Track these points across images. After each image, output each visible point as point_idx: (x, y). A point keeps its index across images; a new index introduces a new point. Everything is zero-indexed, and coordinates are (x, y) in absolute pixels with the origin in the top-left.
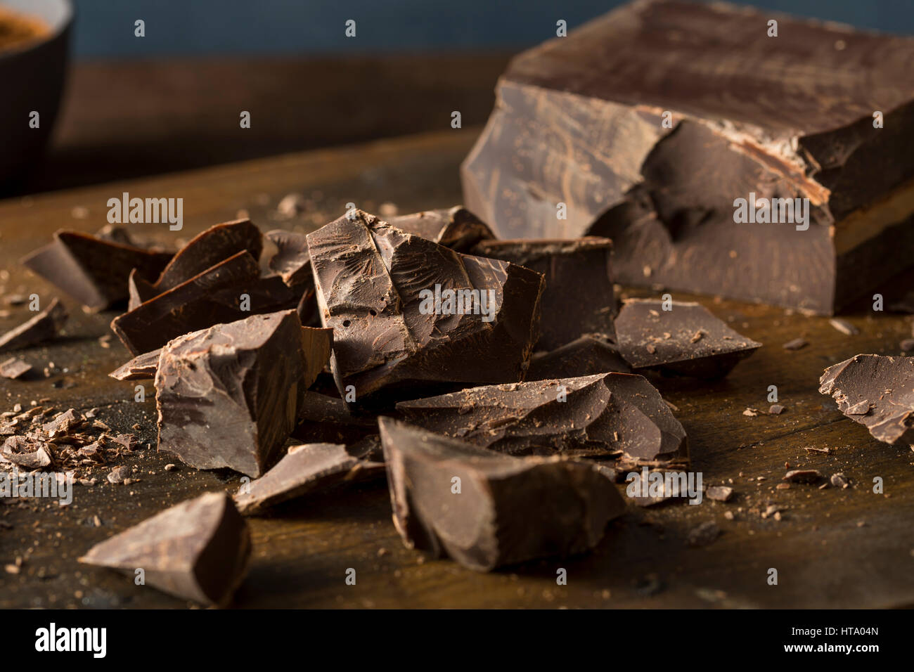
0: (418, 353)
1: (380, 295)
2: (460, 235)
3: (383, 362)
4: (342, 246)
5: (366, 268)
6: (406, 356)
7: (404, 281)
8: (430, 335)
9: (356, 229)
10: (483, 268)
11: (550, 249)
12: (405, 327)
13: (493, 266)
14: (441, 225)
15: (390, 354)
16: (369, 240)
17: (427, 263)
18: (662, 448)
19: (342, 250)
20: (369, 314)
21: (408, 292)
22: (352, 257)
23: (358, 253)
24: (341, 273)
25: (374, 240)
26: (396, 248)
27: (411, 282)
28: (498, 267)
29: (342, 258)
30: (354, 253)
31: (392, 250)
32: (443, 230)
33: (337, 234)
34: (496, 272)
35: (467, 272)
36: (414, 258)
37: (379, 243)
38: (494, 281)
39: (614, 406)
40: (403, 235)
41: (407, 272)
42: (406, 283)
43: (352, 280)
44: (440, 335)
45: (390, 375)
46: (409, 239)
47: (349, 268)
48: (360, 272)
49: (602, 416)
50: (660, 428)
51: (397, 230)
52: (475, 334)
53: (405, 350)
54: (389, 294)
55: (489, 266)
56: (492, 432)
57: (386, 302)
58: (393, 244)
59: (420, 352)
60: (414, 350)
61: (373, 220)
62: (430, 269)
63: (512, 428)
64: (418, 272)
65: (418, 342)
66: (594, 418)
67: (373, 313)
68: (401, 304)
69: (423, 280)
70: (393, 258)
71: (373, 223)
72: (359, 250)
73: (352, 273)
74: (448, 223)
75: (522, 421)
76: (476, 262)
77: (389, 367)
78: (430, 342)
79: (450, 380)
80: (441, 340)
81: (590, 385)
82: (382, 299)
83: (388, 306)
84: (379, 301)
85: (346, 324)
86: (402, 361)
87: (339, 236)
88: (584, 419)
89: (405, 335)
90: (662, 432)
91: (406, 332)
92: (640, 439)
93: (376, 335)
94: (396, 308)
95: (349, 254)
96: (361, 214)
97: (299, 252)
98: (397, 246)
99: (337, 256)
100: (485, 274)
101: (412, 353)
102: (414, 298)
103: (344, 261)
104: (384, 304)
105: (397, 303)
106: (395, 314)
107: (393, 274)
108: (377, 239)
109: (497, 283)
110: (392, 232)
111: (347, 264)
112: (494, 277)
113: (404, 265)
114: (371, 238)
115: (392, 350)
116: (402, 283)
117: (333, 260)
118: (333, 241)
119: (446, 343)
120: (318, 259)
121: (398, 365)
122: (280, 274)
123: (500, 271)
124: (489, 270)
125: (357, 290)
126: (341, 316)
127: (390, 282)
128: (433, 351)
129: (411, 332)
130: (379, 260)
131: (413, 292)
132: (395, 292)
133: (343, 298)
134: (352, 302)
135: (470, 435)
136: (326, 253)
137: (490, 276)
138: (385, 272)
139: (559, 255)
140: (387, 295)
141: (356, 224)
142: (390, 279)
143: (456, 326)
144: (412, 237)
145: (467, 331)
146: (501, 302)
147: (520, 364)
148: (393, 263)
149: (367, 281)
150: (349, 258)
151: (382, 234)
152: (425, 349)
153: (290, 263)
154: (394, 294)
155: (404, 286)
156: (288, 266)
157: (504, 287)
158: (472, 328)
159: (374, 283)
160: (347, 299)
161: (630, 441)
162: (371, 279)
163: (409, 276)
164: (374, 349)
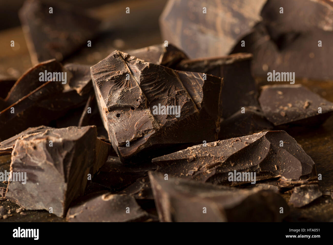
0: (161, 129)
1: (136, 98)
2: (170, 59)
3: (141, 136)
4: (112, 72)
5: (126, 84)
6: (154, 132)
7: (148, 89)
8: (166, 119)
9: (118, 61)
10: (190, 78)
11: (220, 62)
12: (152, 115)
13: (195, 76)
14: (159, 54)
15: (145, 131)
16: (126, 68)
17: (159, 78)
18: (303, 172)
19: (112, 74)
20: (130, 109)
21: (151, 95)
22: (118, 78)
23: (121, 75)
24: (113, 87)
25: (129, 67)
26: (142, 71)
27: (152, 89)
28: (198, 76)
29: (112, 79)
30: (118, 75)
31: (140, 72)
32: (162, 57)
33: (107, 66)
34: (197, 79)
35: (181, 81)
36: (152, 75)
37: (132, 68)
38: (197, 84)
39: (273, 151)
40: (145, 63)
41: (149, 84)
42: (149, 90)
43: (120, 91)
44: (171, 118)
45: (146, 143)
46: (148, 65)
47: (117, 84)
48: (123, 86)
49: (267, 157)
50: (300, 161)
51: (141, 60)
52: (190, 116)
53: (153, 129)
54: (141, 97)
55: (193, 77)
56: (208, 172)
57: (140, 102)
58: (140, 69)
60: (159, 128)
61: (127, 56)
62: (161, 81)
63: (219, 168)
64: (155, 84)
65: (160, 123)
66: (263, 158)
67: (133, 108)
68: (148, 102)
69: (158, 88)
70: (141, 77)
71: (127, 58)
72: (121, 73)
73: (119, 87)
74: (163, 53)
75: (224, 163)
76: (186, 75)
77: (145, 139)
78: (167, 122)
79: (179, 142)
80: (172, 121)
81: (258, 139)
82: (137, 100)
83: (141, 104)
84: (135, 101)
85: (118, 115)
86: (153, 135)
87: (109, 67)
88: (257, 160)
89: (152, 120)
90: (301, 163)
91: (153, 118)
92: (290, 168)
93: (135, 122)
94: (146, 105)
95: (116, 77)
96: (119, 53)
98: (142, 69)
99: (110, 78)
100: (191, 81)
101: (157, 129)
102: (154, 98)
103: (114, 81)
104: (138, 103)
105: (146, 102)
106: (145, 108)
107: (141, 86)
108: (131, 66)
109: (199, 86)
110: (138, 62)
111: (115, 82)
112: (197, 82)
113: (147, 80)
114: (127, 66)
115: (146, 129)
116: (147, 91)
117: (107, 81)
118: (106, 70)
119: (175, 122)
120: (99, 80)
121: (150, 137)
122: (75, 88)
123: (199, 79)
124: (193, 78)
125: (122, 96)
126: (114, 111)
127: (140, 90)
128: (168, 127)
129: (156, 118)
130: (134, 79)
131: (154, 94)
132: (144, 95)
133: (115, 102)
134: (121, 103)
135: (196, 174)
136: (103, 77)
137: (194, 82)
138: (137, 85)
139: (225, 65)
140: (140, 98)
141: (118, 59)
142: (140, 88)
144: (150, 64)
145: (186, 114)
146: (202, 96)
147: (215, 130)
148: (141, 80)
149: (128, 91)
150: (116, 78)
151: (133, 63)
152: (164, 126)
153: (80, 82)
154: (144, 97)
155: (148, 92)
156: (79, 84)
157: (203, 88)
158: (188, 112)
159: (132, 92)
160: (117, 102)
161: (284, 170)
162: (130, 89)
163: (150, 86)
164: (135, 129)
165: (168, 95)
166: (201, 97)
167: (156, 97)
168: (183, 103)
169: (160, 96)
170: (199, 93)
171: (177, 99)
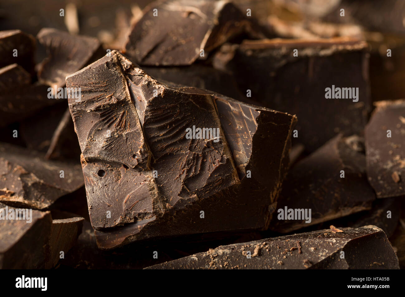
0: (166, 214)
1: (132, 152)
3: (132, 221)
4: (98, 94)
5: (121, 121)
6: (154, 218)
7: (156, 134)
8: (179, 195)
9: (113, 75)
10: (235, 115)
11: (309, 52)
12: (155, 186)
13: (245, 113)
15: (139, 214)
16: (124, 89)
17: (180, 113)
19: (98, 99)
20: (122, 167)
21: (160, 146)
22: (107, 108)
23: (113, 104)
24: (96, 125)
25: (129, 88)
26: (149, 101)
27: (164, 135)
28: (248, 114)
29: (98, 109)
30: (108, 104)
31: (146, 103)
32: (207, 36)
33: (93, 81)
34: (247, 120)
35: (219, 117)
36: (167, 110)
37: (134, 92)
38: (245, 130)
40: (157, 86)
41: (159, 125)
42: (158, 136)
43: (108, 134)
44: (188, 194)
45: (138, 233)
46: (162, 93)
47: (103, 120)
48: (114, 125)
51: (152, 80)
52: (222, 190)
53: (153, 213)
54: (141, 152)
55: (240, 113)
57: (138, 160)
58: (147, 97)
59: (169, 213)
60: (163, 211)
61: (129, 67)
62: (182, 119)
64: (170, 124)
65: (167, 201)
67: (126, 167)
68: (152, 160)
69: (175, 132)
70: (146, 111)
71: (129, 69)
72: (114, 101)
73: (107, 126)
74: (212, 27)
76: (228, 106)
77: (139, 227)
78: (178, 202)
79: (198, 232)
80: (189, 200)
82: (134, 156)
83: (139, 164)
84: (130, 157)
85: (101, 173)
86: (151, 222)
87: (96, 84)
89: (155, 195)
91: (156, 191)
93: (126, 193)
94: (147, 166)
95: (104, 106)
96: (118, 58)
97: (68, 59)
98: (151, 99)
99: (93, 108)
100: (236, 121)
101: (160, 214)
102: (165, 153)
103: (99, 113)
104: (135, 162)
105: (148, 161)
106: (146, 170)
107: (145, 129)
108: (133, 87)
109: (248, 132)
110: (147, 82)
111: (102, 116)
112: (245, 126)
113: (156, 118)
114: (127, 86)
115: (141, 211)
116: (154, 137)
117: (89, 111)
118: (90, 88)
119: (194, 203)
120: (75, 108)
121: (147, 225)
123: (250, 120)
124: (240, 116)
125: (110, 145)
126: (96, 164)
127: (142, 137)
128: (181, 210)
129: (161, 190)
130: (134, 112)
131: (165, 145)
132: (147, 149)
133: (97, 152)
134: (106, 157)
136: (83, 102)
137: (241, 124)
138: (139, 126)
139: (317, 58)
140: (138, 152)
141: (113, 70)
142: (142, 134)
143: (204, 184)
144: (165, 91)
145: (214, 188)
146: (250, 154)
147: (267, 207)
148: (146, 117)
149: (120, 136)
150: (104, 109)
151: (137, 84)
152: (174, 208)
154: (146, 152)
155: (156, 140)
157: (254, 138)
158: (219, 185)
159: (127, 138)
160: (100, 153)
162: (124, 133)
163: (161, 129)
164: (124, 208)
165: (190, 149)
166: (247, 154)
167: (168, 151)
168: (214, 167)
169: (176, 148)
170: (245, 146)
171: (205, 156)
